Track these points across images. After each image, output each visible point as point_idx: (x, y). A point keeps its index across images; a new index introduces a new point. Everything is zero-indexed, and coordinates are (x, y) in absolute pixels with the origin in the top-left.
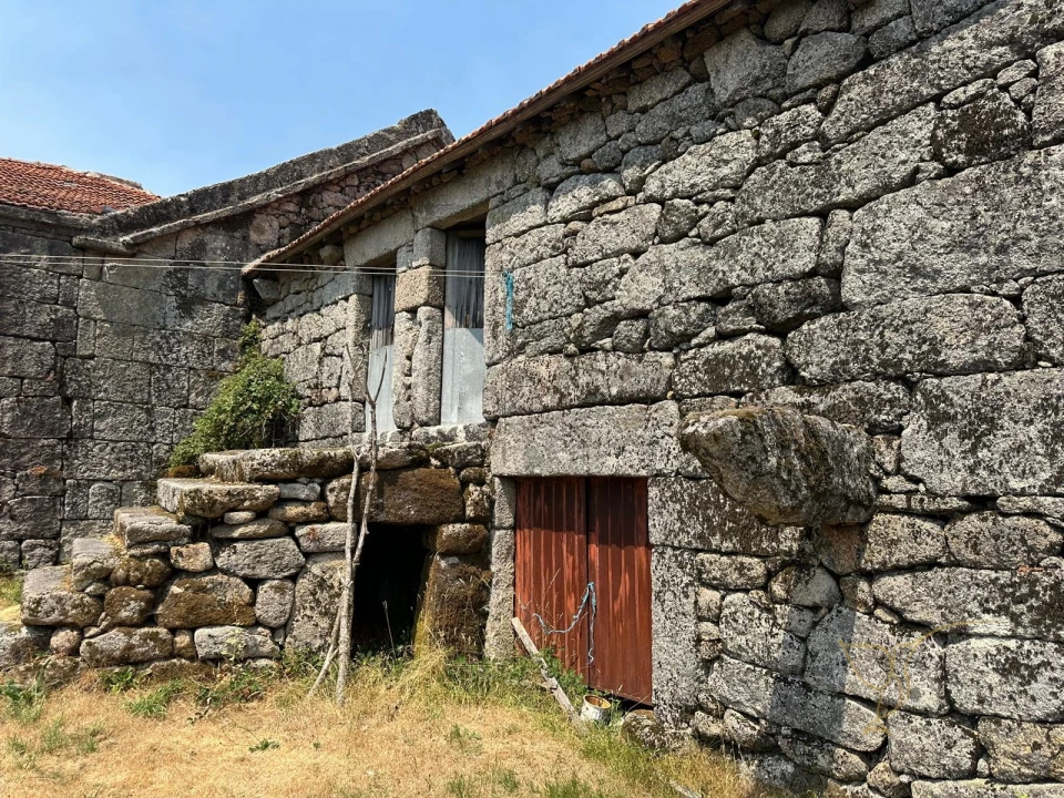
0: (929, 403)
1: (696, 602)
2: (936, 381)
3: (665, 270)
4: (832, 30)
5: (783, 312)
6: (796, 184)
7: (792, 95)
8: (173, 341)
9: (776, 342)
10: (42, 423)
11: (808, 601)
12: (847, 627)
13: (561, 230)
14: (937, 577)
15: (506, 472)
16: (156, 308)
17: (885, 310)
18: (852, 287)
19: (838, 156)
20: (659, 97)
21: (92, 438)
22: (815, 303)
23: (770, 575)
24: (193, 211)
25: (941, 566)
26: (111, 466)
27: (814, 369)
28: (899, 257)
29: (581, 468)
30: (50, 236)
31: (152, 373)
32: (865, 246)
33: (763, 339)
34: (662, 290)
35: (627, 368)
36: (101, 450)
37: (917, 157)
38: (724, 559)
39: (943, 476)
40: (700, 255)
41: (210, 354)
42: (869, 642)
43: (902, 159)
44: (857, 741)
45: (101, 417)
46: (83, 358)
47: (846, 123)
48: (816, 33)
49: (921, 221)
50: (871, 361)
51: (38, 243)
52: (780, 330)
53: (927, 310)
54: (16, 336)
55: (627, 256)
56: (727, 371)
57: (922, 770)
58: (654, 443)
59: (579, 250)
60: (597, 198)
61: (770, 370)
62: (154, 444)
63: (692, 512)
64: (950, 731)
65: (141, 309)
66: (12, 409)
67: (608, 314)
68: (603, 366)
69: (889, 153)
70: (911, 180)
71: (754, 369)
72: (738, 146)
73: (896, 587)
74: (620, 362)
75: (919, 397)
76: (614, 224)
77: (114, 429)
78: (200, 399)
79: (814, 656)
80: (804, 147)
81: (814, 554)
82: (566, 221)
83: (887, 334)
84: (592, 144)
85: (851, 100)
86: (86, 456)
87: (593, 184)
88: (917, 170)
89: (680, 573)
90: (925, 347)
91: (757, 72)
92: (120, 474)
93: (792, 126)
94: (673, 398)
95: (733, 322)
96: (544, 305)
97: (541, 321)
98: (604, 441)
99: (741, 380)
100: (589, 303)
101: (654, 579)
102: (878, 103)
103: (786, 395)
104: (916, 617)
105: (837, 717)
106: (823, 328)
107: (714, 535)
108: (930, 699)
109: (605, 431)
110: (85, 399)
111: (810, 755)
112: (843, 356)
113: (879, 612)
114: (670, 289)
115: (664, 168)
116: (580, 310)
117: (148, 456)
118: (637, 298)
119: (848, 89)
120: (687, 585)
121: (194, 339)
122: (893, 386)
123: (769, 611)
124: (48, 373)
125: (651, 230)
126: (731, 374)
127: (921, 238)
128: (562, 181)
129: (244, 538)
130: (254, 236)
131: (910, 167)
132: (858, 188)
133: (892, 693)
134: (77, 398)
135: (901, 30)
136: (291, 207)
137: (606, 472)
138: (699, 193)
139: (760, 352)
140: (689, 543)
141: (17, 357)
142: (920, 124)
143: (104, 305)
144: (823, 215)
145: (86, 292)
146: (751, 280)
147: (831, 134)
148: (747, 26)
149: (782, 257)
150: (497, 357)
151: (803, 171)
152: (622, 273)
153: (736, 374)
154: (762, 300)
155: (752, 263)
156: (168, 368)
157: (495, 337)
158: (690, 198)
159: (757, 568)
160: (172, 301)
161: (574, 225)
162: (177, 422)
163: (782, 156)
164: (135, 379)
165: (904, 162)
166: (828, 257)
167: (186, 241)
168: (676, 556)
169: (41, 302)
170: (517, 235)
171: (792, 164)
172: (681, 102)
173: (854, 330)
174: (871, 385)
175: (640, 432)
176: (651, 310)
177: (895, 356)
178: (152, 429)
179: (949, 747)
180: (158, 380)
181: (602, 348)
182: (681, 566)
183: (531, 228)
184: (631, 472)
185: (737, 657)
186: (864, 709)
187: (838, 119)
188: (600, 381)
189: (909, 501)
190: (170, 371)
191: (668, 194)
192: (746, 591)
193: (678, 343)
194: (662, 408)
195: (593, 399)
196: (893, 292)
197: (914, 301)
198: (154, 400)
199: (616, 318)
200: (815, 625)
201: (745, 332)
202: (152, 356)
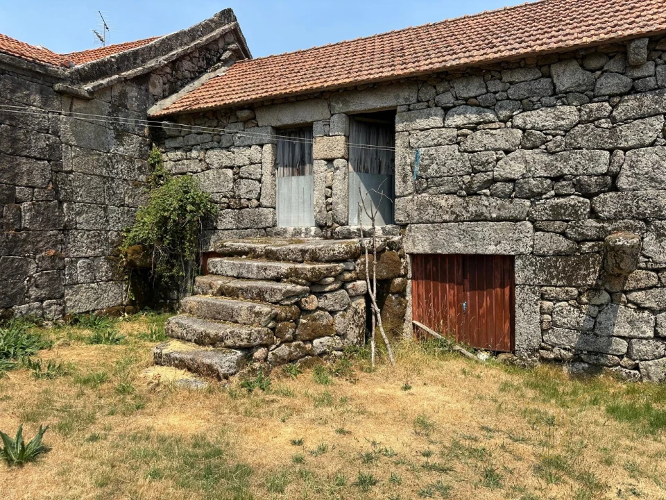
0: (657, 230)
1: (541, 307)
2: (660, 222)
3: (526, 162)
4: (618, 73)
5: (594, 189)
6: (600, 136)
7: (598, 96)
8: (114, 161)
9: (588, 201)
10: (49, 220)
11: (599, 303)
12: (615, 311)
13: (455, 132)
14: (656, 291)
15: (415, 251)
16: (103, 138)
17: (639, 193)
18: (623, 182)
19: (620, 128)
20: (523, 79)
21: (76, 229)
22: (606, 187)
23: (580, 294)
24: (119, 70)
25: (658, 287)
26: (88, 247)
27: (606, 213)
28: (647, 174)
29: (471, 250)
30: (40, 82)
31: (105, 183)
32: (631, 167)
33: (581, 199)
34: (525, 172)
35: (503, 206)
36: (82, 237)
37: (656, 135)
38: (558, 289)
39: (661, 256)
40: (547, 158)
41: (134, 170)
42: (625, 316)
43: (650, 136)
44: (619, 352)
45: (79, 214)
46: (66, 172)
47: (625, 115)
48: (612, 72)
49: (657, 162)
50: (632, 212)
51: (34, 87)
52: (590, 196)
53: (658, 195)
54: (27, 157)
55: (501, 152)
56: (563, 211)
57: (646, 357)
58: (519, 240)
59: (468, 144)
60: (482, 120)
61: (585, 212)
62: (109, 231)
63: (542, 269)
64: (657, 343)
65: (95, 139)
66: (30, 210)
67: (489, 178)
68: (487, 203)
69: (645, 132)
70: (652, 144)
71: (576, 212)
72: (570, 113)
73: (638, 296)
74: (498, 202)
75: (652, 227)
76: (492, 135)
77: (88, 222)
78: (130, 201)
79: (600, 323)
80: (603, 120)
81: (603, 285)
82: (458, 128)
83: (640, 202)
84: (478, 92)
85: (628, 106)
86: (74, 241)
87: (479, 113)
88: (655, 141)
89: (533, 295)
90: (656, 209)
91: (581, 82)
92: (93, 252)
93: (598, 110)
94: (529, 220)
95: (566, 190)
96: (444, 169)
97: (441, 177)
98: (487, 238)
99: (569, 215)
100: (475, 171)
101: (517, 298)
102: (641, 110)
103: (592, 223)
104: (646, 306)
105: (610, 344)
106: (611, 197)
107: (554, 279)
108: (650, 333)
109: (487, 233)
110: (70, 202)
111: (597, 359)
112: (620, 209)
113: (630, 305)
114: (530, 171)
115: (525, 114)
116: (469, 174)
117: (106, 239)
118: (510, 173)
119: (627, 101)
120: (537, 300)
121: (125, 159)
122: (641, 223)
123: (578, 307)
124: (48, 183)
125: (518, 142)
126: (565, 212)
127: (658, 168)
128: (454, 106)
129: (331, 291)
130: (151, 89)
131: (653, 139)
132: (630, 143)
133: (635, 333)
134: (65, 201)
135: (651, 82)
136: (168, 70)
137: (488, 252)
138: (546, 130)
139: (580, 204)
140: (539, 283)
141: (29, 172)
142: (658, 122)
143: (75, 134)
144: (611, 151)
145: (65, 125)
146: (576, 173)
147: (618, 118)
148: (577, 59)
149: (592, 166)
150: (406, 193)
151: (604, 131)
152: (498, 160)
153: (567, 213)
154: (582, 182)
155: (576, 166)
156: (113, 179)
157: (405, 182)
158: (541, 131)
159: (575, 292)
160: (112, 134)
161: (465, 131)
162: (119, 216)
163: (593, 122)
164: (96, 187)
165: (651, 137)
166: (614, 168)
167: (116, 92)
168: (531, 289)
169: (39, 132)
170: (421, 130)
171: (597, 127)
172: (535, 85)
173: (625, 200)
174: (632, 221)
175: (510, 235)
176: (518, 179)
177: (643, 211)
178: (107, 221)
179: (657, 348)
180: (108, 188)
181: (485, 195)
182: (534, 293)
183: (433, 128)
184: (505, 253)
185: (561, 327)
186: (621, 340)
187: (621, 112)
188: (484, 210)
189: (646, 265)
190: (114, 182)
191: (529, 126)
192: (567, 301)
193: (534, 196)
194: (524, 224)
195: (478, 218)
196: (641, 186)
197: (651, 192)
198: (107, 202)
199: (494, 181)
200: (600, 312)
201: (570, 195)
202: (104, 171)
